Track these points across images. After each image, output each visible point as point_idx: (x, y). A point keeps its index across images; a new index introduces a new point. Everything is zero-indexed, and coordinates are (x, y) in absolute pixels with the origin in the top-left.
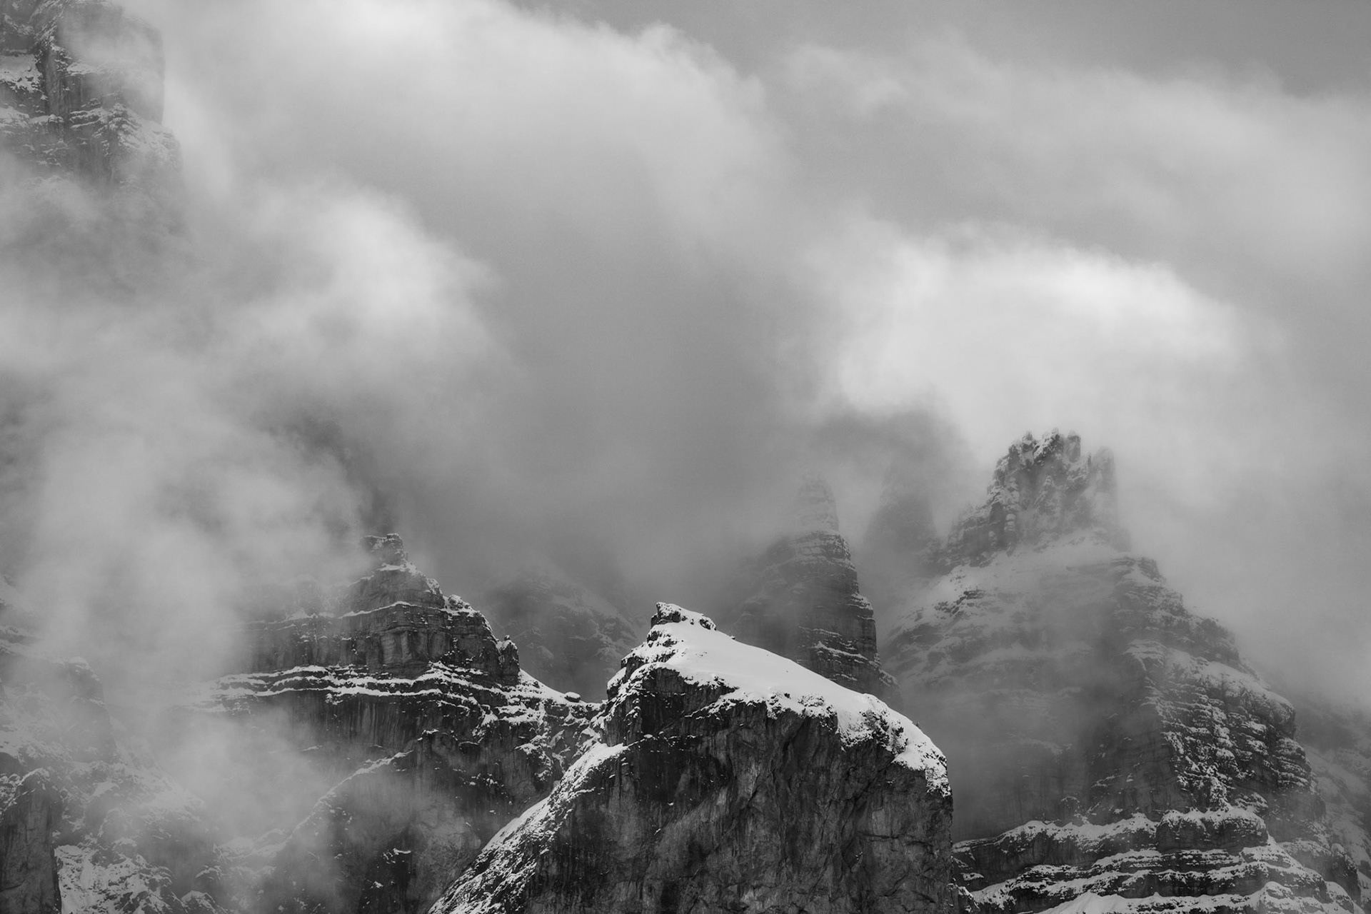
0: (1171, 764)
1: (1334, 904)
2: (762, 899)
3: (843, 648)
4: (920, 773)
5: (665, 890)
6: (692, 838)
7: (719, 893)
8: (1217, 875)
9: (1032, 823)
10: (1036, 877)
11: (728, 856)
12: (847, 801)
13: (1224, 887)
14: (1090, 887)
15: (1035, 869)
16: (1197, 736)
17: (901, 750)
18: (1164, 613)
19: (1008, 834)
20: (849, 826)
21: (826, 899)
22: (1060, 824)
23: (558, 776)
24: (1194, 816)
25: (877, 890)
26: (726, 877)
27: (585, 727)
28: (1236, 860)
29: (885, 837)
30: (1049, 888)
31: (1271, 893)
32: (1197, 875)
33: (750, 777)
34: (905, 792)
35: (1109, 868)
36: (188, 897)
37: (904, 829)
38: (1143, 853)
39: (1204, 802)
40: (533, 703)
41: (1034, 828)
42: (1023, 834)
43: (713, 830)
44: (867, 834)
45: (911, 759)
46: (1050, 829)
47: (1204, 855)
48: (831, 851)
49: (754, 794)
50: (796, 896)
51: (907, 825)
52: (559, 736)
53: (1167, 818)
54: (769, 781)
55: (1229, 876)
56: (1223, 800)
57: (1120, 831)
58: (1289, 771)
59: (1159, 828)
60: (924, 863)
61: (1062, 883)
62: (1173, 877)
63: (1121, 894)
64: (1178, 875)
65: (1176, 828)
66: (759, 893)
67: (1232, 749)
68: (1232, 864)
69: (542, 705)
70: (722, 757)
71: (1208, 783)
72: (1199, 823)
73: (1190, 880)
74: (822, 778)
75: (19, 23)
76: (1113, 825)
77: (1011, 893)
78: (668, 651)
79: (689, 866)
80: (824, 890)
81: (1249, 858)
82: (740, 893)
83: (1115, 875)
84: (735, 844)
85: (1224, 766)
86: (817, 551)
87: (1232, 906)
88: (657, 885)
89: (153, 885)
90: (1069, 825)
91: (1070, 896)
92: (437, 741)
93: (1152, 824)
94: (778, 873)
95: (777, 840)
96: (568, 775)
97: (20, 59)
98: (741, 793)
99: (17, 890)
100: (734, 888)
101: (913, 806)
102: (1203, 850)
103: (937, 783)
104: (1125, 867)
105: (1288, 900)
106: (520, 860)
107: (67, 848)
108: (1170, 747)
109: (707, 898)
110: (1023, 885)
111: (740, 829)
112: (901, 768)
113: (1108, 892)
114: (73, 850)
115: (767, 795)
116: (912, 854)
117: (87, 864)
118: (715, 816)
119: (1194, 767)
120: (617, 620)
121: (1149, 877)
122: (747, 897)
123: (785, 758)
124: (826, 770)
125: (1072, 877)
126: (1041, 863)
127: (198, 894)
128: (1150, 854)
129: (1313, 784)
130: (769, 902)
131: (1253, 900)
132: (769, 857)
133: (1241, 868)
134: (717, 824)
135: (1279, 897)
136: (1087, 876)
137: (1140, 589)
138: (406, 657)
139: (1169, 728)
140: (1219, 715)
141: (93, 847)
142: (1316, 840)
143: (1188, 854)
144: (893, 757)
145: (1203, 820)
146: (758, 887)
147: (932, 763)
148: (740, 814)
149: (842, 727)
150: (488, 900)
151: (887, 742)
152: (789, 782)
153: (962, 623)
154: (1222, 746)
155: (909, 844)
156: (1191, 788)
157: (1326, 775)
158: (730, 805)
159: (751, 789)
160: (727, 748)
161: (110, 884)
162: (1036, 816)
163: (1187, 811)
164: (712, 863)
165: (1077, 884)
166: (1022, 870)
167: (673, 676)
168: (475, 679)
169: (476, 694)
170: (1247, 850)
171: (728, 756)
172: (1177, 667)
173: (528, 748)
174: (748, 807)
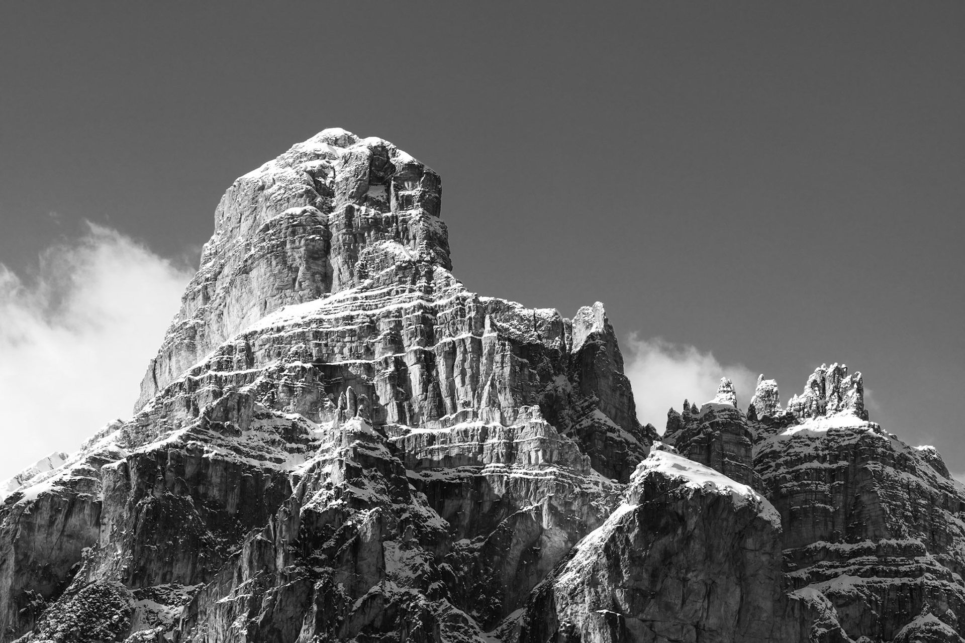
0: (884, 518)
1: (956, 583)
2: (696, 576)
3: (737, 461)
4: (769, 522)
5: (653, 571)
6: (666, 548)
7: (677, 573)
8: (903, 569)
9: (819, 542)
10: (820, 567)
11: (682, 557)
12: (736, 533)
13: (906, 574)
14: (845, 572)
15: (821, 563)
16: (896, 505)
17: (761, 511)
18: (882, 449)
19: (809, 546)
20: (736, 545)
21: (725, 577)
22: (832, 543)
23: (607, 517)
24: (893, 542)
25: (748, 573)
26: (680, 566)
27: (619, 495)
28: (911, 562)
29: (752, 550)
30: (826, 572)
31: (927, 578)
32: (894, 568)
33: (692, 522)
34: (762, 531)
35: (854, 564)
36: (441, 566)
37: (761, 547)
38: (869, 557)
39: (898, 535)
40: (596, 483)
41: (821, 544)
42: (816, 547)
43: (675, 545)
44: (744, 548)
45: (765, 515)
46: (828, 545)
47: (897, 559)
48: (728, 556)
49: (694, 529)
50: (711, 576)
51: (763, 545)
52: (608, 498)
53: (881, 542)
54: (701, 524)
55: (908, 569)
56: (907, 535)
57: (860, 547)
58: (937, 522)
59: (877, 547)
60: (769, 562)
61: (833, 570)
62: (883, 569)
63: (859, 576)
64: (885, 568)
65: (885, 547)
66: (695, 573)
67: (911, 512)
68: (909, 564)
69: (600, 485)
70: (680, 512)
71: (900, 527)
72: (895, 545)
73: (890, 570)
74: (725, 523)
75: (378, 171)
76: (857, 544)
77: (809, 573)
78: (657, 463)
79: (664, 561)
80: (724, 573)
81: (917, 562)
82: (687, 573)
83: (857, 567)
84: (685, 551)
85: (907, 519)
86: (726, 416)
87: (909, 583)
88: (650, 568)
89: (426, 560)
90: (837, 544)
91: (836, 575)
92: (553, 499)
93: (874, 545)
94: (704, 564)
95: (704, 550)
96: (611, 517)
97: (379, 187)
98: (688, 529)
99: (366, 561)
100: (684, 571)
101: (765, 537)
102: (897, 557)
103: (776, 527)
104: (861, 564)
105: (934, 581)
106: (588, 555)
107: (388, 542)
108: (883, 510)
109: (672, 575)
110: (815, 570)
111: (688, 544)
112: (761, 519)
113: (853, 575)
114: (391, 543)
115: (700, 530)
116: (764, 558)
117: (397, 550)
118: (676, 539)
119: (894, 519)
120: (636, 444)
121: (872, 569)
122: (689, 575)
123: (708, 513)
124: (727, 520)
125: (837, 567)
126: (823, 560)
127: (445, 565)
128: (873, 558)
129: (948, 528)
130: (700, 578)
131: (919, 580)
132: (700, 558)
133: (914, 566)
134: (677, 542)
135: (930, 580)
136: (844, 567)
137: (872, 438)
138: (541, 461)
139: (883, 502)
140: (906, 496)
141: (400, 542)
142: (948, 554)
143: (889, 559)
144: (757, 514)
145: (897, 544)
146: (695, 571)
147: (774, 518)
148: (688, 538)
149: (735, 500)
150: (574, 572)
151: (754, 508)
152: (710, 524)
153: (791, 450)
154: (908, 510)
155: (763, 554)
156: (892, 529)
157: (954, 524)
158: (683, 533)
159: (693, 527)
160: (683, 508)
161: (407, 559)
162: (822, 538)
163: (890, 539)
164: (674, 559)
165: (840, 570)
166: (814, 563)
167: (659, 475)
168: (570, 472)
169: (571, 478)
170: (916, 558)
171: (683, 512)
172: (887, 474)
173: (594, 503)
174: (691, 535)
